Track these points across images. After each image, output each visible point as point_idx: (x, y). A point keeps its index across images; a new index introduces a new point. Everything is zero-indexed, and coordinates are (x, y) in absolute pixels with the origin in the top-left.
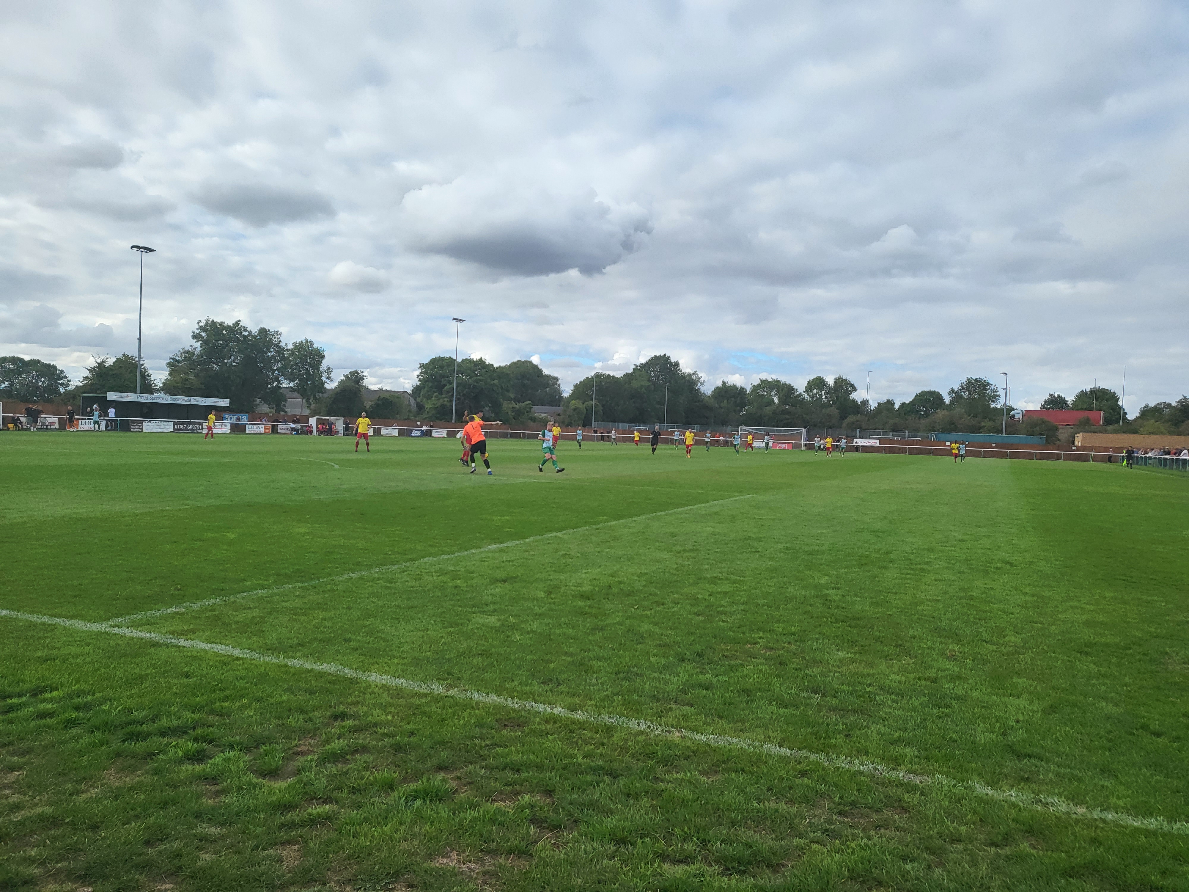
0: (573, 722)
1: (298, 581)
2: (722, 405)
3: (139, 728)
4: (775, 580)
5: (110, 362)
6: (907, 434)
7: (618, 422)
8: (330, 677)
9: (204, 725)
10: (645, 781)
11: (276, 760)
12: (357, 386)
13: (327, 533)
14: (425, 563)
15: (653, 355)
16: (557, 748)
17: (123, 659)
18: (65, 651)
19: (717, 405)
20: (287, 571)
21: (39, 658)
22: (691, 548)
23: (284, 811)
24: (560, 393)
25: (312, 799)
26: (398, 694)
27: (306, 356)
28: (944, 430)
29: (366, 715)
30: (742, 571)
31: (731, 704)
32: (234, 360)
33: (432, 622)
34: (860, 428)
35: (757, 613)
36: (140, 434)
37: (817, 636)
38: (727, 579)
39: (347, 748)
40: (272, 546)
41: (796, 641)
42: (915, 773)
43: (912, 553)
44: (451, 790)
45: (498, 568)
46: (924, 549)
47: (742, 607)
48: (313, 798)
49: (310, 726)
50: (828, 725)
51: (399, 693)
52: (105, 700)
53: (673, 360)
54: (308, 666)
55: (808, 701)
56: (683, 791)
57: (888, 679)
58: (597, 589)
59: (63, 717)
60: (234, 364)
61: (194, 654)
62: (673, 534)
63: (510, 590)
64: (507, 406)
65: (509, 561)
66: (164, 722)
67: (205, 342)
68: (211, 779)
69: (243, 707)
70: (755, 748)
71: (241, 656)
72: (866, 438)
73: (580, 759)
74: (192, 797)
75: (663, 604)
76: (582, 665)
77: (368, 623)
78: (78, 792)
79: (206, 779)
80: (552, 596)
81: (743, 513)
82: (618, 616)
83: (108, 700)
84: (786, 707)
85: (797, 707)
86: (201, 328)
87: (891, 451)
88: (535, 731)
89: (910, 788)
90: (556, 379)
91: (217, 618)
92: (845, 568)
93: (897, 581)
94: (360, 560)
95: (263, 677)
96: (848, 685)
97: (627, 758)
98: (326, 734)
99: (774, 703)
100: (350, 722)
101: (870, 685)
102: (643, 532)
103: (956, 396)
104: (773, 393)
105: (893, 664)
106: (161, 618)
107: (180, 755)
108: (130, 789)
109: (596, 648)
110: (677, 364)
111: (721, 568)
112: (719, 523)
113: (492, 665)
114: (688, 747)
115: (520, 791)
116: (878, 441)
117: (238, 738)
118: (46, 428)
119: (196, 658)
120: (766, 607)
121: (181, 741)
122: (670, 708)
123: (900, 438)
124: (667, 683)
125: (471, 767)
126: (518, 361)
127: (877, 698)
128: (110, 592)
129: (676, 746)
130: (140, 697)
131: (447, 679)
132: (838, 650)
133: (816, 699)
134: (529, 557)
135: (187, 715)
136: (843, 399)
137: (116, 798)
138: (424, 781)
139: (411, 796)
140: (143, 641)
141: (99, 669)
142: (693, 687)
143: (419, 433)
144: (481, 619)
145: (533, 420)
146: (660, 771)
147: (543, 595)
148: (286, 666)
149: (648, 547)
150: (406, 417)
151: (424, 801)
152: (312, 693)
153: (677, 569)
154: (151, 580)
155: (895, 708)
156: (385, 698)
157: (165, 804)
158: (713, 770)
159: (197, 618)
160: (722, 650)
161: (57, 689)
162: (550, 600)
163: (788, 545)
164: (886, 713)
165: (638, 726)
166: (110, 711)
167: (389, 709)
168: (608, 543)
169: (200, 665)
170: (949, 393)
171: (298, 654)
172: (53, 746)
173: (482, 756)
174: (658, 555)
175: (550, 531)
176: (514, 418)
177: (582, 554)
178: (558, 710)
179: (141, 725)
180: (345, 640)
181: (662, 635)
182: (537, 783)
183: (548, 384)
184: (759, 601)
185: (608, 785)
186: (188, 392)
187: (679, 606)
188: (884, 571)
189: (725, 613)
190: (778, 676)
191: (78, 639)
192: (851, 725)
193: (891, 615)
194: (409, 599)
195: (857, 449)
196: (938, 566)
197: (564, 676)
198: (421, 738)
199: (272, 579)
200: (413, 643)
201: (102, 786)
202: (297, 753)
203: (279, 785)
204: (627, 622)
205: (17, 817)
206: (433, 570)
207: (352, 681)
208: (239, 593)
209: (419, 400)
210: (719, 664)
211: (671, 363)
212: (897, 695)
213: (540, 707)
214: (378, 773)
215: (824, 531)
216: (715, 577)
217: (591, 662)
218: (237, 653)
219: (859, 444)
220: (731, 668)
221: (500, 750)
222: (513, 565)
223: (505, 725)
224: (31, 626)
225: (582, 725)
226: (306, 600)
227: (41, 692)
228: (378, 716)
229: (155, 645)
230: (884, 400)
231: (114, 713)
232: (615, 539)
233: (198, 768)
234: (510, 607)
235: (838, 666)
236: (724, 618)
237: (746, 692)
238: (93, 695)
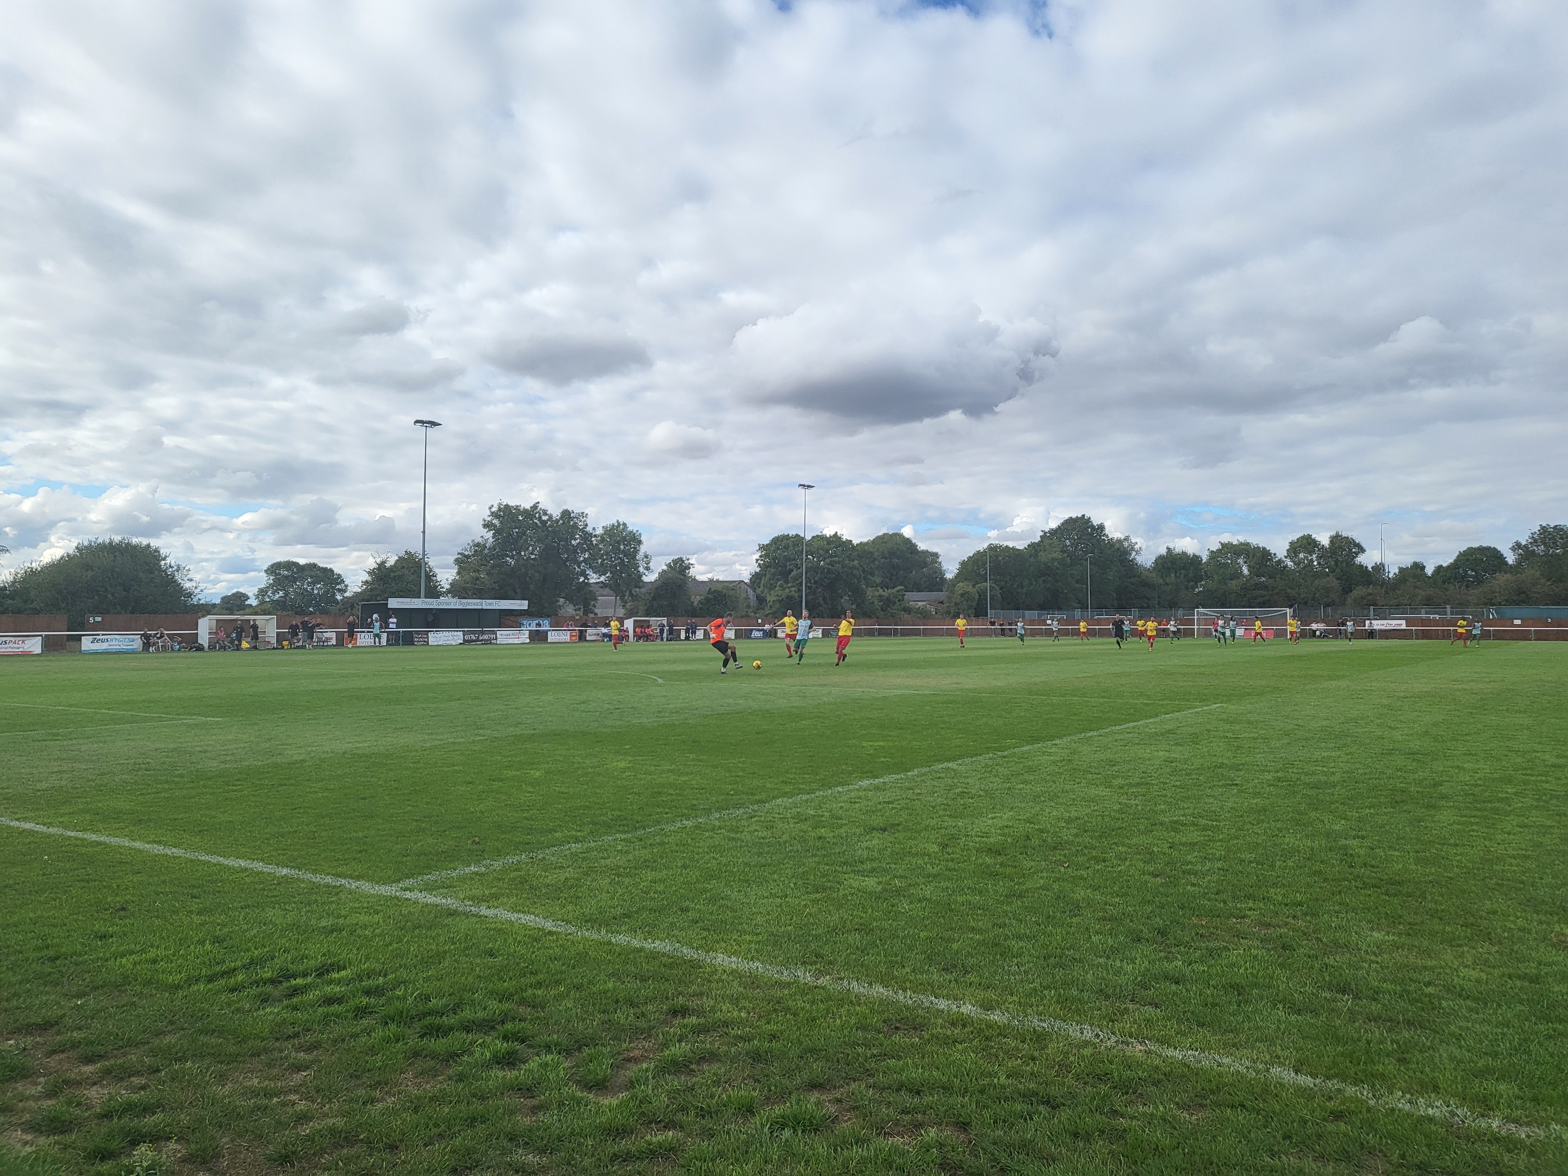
0: (990, 1025)
1: (619, 832)
2: (1168, 580)
3: (438, 1021)
4: (1265, 825)
5: (391, 561)
6: (1449, 610)
7: (1023, 609)
8: (666, 958)
9: (514, 1019)
10: (1098, 1116)
11: (602, 1068)
12: (682, 577)
13: (653, 768)
14: (778, 805)
15: (1067, 517)
16: (969, 1063)
17: (417, 932)
18: (352, 920)
19: (1161, 581)
20: (605, 818)
21: (324, 928)
22: (1138, 780)
23: (616, 1136)
24: (942, 574)
25: (651, 1123)
26: (753, 983)
27: (619, 542)
28: (1509, 602)
29: (713, 1010)
30: (1214, 812)
31: (1214, 1005)
32: (533, 552)
33: (792, 885)
34: (1375, 605)
35: (1242, 872)
36: (425, 648)
37: (1337, 908)
38: (1194, 824)
39: (691, 1055)
40: (585, 786)
41: (1306, 914)
42: (1516, 1121)
43: (1476, 786)
44: (829, 1117)
45: (873, 812)
46: (1494, 780)
47: (1219, 865)
48: (652, 1121)
49: (642, 1024)
50: (1368, 1042)
51: (753, 981)
52: (398, 984)
53: (1096, 522)
54: (636, 943)
55: (1333, 1005)
56: (1155, 1132)
57: (1458, 976)
58: (1009, 840)
59: (351, 1003)
60: (533, 557)
61: (499, 926)
62: (1112, 763)
63: (891, 843)
64: (872, 594)
65: (888, 803)
66: (467, 1014)
67: (498, 532)
68: (526, 1090)
69: (560, 997)
70: (1258, 1072)
71: (554, 929)
72: (1385, 619)
73: (1003, 1079)
74: (504, 1114)
75: (1104, 861)
76: (996, 945)
77: (709, 886)
78: (373, 1101)
79: (519, 1089)
80: (949, 850)
81: (1209, 731)
82: (1042, 878)
83: (402, 982)
84: (1299, 1012)
85: (1315, 1013)
86: (492, 514)
87: (1425, 635)
88: (937, 1038)
89: (1511, 1144)
90: (936, 555)
91: (523, 881)
92: (1370, 808)
93: (1455, 827)
94: (694, 802)
95: (582, 958)
96: (1393, 982)
97: (1069, 1080)
98: (663, 1035)
99: (1280, 1006)
100: (693, 1020)
101: (1429, 984)
102: (1069, 761)
103: (1525, 552)
104: (1241, 561)
105: (1463, 953)
106: (459, 878)
107: (488, 1057)
108: (431, 1099)
109: (1014, 922)
110: (1101, 527)
111: (1184, 808)
112: (1177, 744)
113: (873, 944)
114: (1157, 1067)
115: (923, 1122)
116: (1403, 622)
117: (555, 1036)
118: (323, 645)
119: (502, 931)
120: (1254, 865)
121: (489, 1039)
122: (1125, 1009)
123: (1437, 617)
124: (1117, 973)
125: (854, 1086)
126: (884, 534)
127: (1444, 1004)
128: (399, 846)
129: (1139, 1065)
130: (438, 980)
131: (815, 963)
132: (1372, 929)
133: (1346, 1002)
134: (915, 797)
135: (494, 1005)
136: (1344, 564)
137: (416, 1110)
138: (794, 1103)
139: (777, 1123)
140: (439, 908)
141: (390, 944)
142: (1156, 979)
143: (760, 634)
144: (855, 882)
145: (907, 610)
146: (1118, 1100)
147: (935, 848)
148: (610, 943)
149: (1078, 780)
150: (743, 614)
151: (795, 1131)
152: (644, 980)
153: (1120, 811)
154: (445, 831)
155: (1475, 1022)
156: (736, 988)
157: (472, 1121)
158: (1197, 1103)
159: (499, 879)
160: (1195, 925)
161: (345, 968)
162: (946, 856)
163: (1279, 774)
164: (1460, 1028)
165: (1082, 1033)
166: (405, 998)
167: (743, 1003)
168: (1021, 777)
169: (505, 940)
170: (1513, 549)
171: (623, 928)
172: (343, 1040)
173: (868, 1070)
174: (1093, 791)
175: (941, 761)
176: (882, 610)
177: (986, 791)
178: (967, 1009)
179: (441, 1017)
180: (682, 910)
181: (1106, 904)
182: (946, 1111)
183: (925, 563)
184: (1243, 856)
185: (1045, 1118)
186: (480, 594)
187: (1127, 863)
188: (1433, 812)
189: (1195, 874)
190: (1282, 966)
191: (365, 905)
192: (1405, 1043)
193: (1451, 878)
194: (760, 854)
195: (1371, 634)
196: (1520, 805)
197: (971, 961)
198: (785, 1043)
199: (587, 829)
200: (768, 914)
201: (399, 1093)
202: (629, 1060)
203: (610, 1101)
204: (1056, 886)
205: (305, 1130)
206: (789, 816)
207: (695, 965)
208: (549, 848)
209: (759, 591)
210: (1191, 946)
211: (1093, 527)
212: (1476, 999)
213: (942, 1004)
214: (733, 1090)
215: (1333, 754)
216: (1176, 822)
217: (1008, 942)
218: (549, 925)
219: (1375, 627)
220: (1211, 952)
221: (892, 1062)
222: (893, 808)
223: (897, 1028)
224: (314, 888)
225: (1003, 1031)
226: (630, 857)
227: (328, 971)
228: (729, 1012)
229: (453, 913)
230: (1407, 562)
231: (410, 1000)
232: (1030, 770)
233: (510, 1074)
234: (893, 866)
235: (1375, 954)
236: (1193, 879)
237: (1238, 988)
238: (385, 975)
